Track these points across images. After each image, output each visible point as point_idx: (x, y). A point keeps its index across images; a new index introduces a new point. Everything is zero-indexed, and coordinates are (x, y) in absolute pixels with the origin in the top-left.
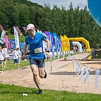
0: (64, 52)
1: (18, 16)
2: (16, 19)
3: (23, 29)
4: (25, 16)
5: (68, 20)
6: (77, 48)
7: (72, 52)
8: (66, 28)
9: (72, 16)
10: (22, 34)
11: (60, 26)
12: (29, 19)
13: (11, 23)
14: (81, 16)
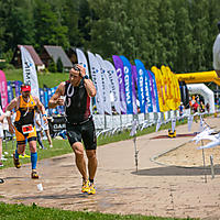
0: (166, 114)
1: (31, 16)
2: (25, 23)
3: (45, 51)
4: (50, 14)
5: (173, 23)
6: (202, 100)
7: (187, 113)
8: (168, 47)
9: (185, 11)
10: (43, 67)
11: (150, 40)
12: (63, 24)
13: (11, 35)
14: (211, 11)
